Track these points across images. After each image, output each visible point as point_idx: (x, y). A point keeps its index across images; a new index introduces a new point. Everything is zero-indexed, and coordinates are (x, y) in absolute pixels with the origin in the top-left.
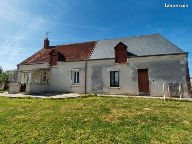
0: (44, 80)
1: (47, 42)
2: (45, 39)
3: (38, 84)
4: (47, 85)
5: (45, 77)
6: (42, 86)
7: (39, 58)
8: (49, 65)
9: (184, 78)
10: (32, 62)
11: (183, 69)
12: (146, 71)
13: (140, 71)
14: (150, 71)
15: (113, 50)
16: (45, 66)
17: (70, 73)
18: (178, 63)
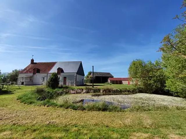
0: (31, 80)
1: (32, 60)
2: (32, 59)
3: (28, 82)
4: (32, 83)
5: (31, 79)
6: (30, 83)
7: (28, 70)
8: (32, 74)
9: (75, 80)
10: (25, 72)
11: (75, 77)
12: (66, 77)
13: (64, 77)
14: (67, 78)
15: (57, 70)
16: (31, 74)
17: (41, 78)
18: (74, 75)
